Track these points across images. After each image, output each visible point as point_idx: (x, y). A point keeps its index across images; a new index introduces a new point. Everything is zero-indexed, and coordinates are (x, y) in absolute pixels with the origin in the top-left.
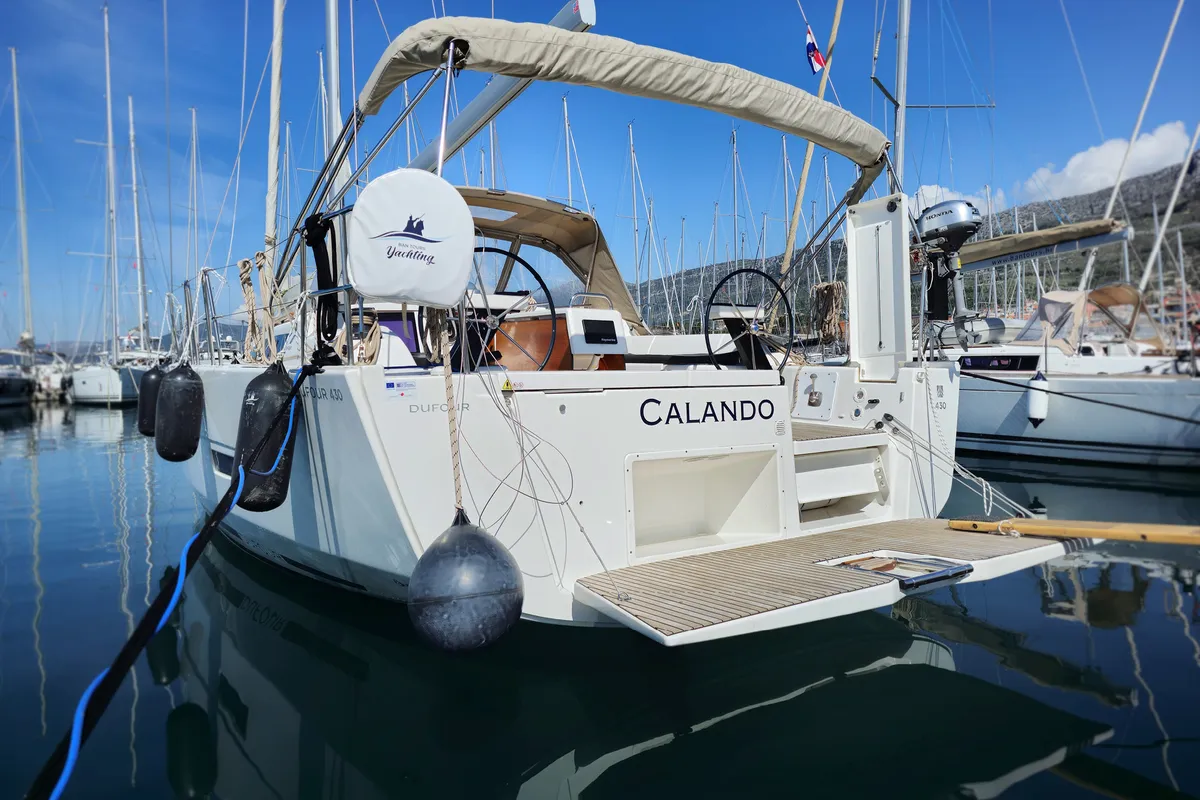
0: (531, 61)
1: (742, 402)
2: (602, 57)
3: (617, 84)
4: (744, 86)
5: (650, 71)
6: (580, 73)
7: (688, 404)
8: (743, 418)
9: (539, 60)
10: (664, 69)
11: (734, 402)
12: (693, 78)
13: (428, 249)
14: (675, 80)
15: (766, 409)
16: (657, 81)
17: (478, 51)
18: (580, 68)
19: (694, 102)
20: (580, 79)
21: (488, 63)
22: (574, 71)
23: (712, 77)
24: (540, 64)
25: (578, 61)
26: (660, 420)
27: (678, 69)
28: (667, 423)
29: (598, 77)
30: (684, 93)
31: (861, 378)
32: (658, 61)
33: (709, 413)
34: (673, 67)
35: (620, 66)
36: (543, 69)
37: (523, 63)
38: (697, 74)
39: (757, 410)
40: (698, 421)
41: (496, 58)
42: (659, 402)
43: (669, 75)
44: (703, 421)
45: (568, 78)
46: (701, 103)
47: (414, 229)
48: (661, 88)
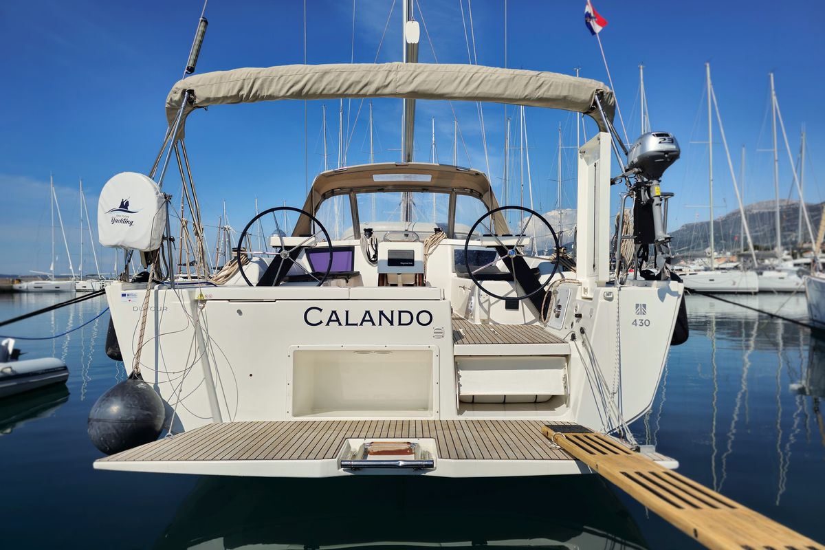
0: (235, 92)
1: (400, 312)
2: (283, 79)
3: (299, 94)
4: (408, 75)
5: (321, 81)
6: (269, 93)
7: (347, 312)
8: (400, 324)
9: (240, 91)
10: (332, 77)
11: (392, 312)
12: (357, 80)
13: (131, 217)
14: (342, 84)
15: (424, 318)
16: (328, 87)
17: (200, 94)
18: (268, 90)
19: (365, 95)
20: (270, 97)
21: (208, 100)
22: (265, 93)
23: (376, 75)
24: (241, 93)
25: (266, 87)
26: (321, 322)
27: (344, 76)
28: (328, 324)
29: (282, 93)
30: (353, 91)
31: (585, 296)
32: (326, 73)
33: (367, 318)
34: (339, 75)
35: (296, 83)
36: (244, 96)
37: (229, 96)
38: (361, 75)
39: (415, 318)
40: (356, 325)
41: (212, 95)
42: (321, 310)
43: (337, 81)
44: (361, 324)
45: (263, 98)
46: (370, 95)
47: (124, 206)
48: (332, 92)
